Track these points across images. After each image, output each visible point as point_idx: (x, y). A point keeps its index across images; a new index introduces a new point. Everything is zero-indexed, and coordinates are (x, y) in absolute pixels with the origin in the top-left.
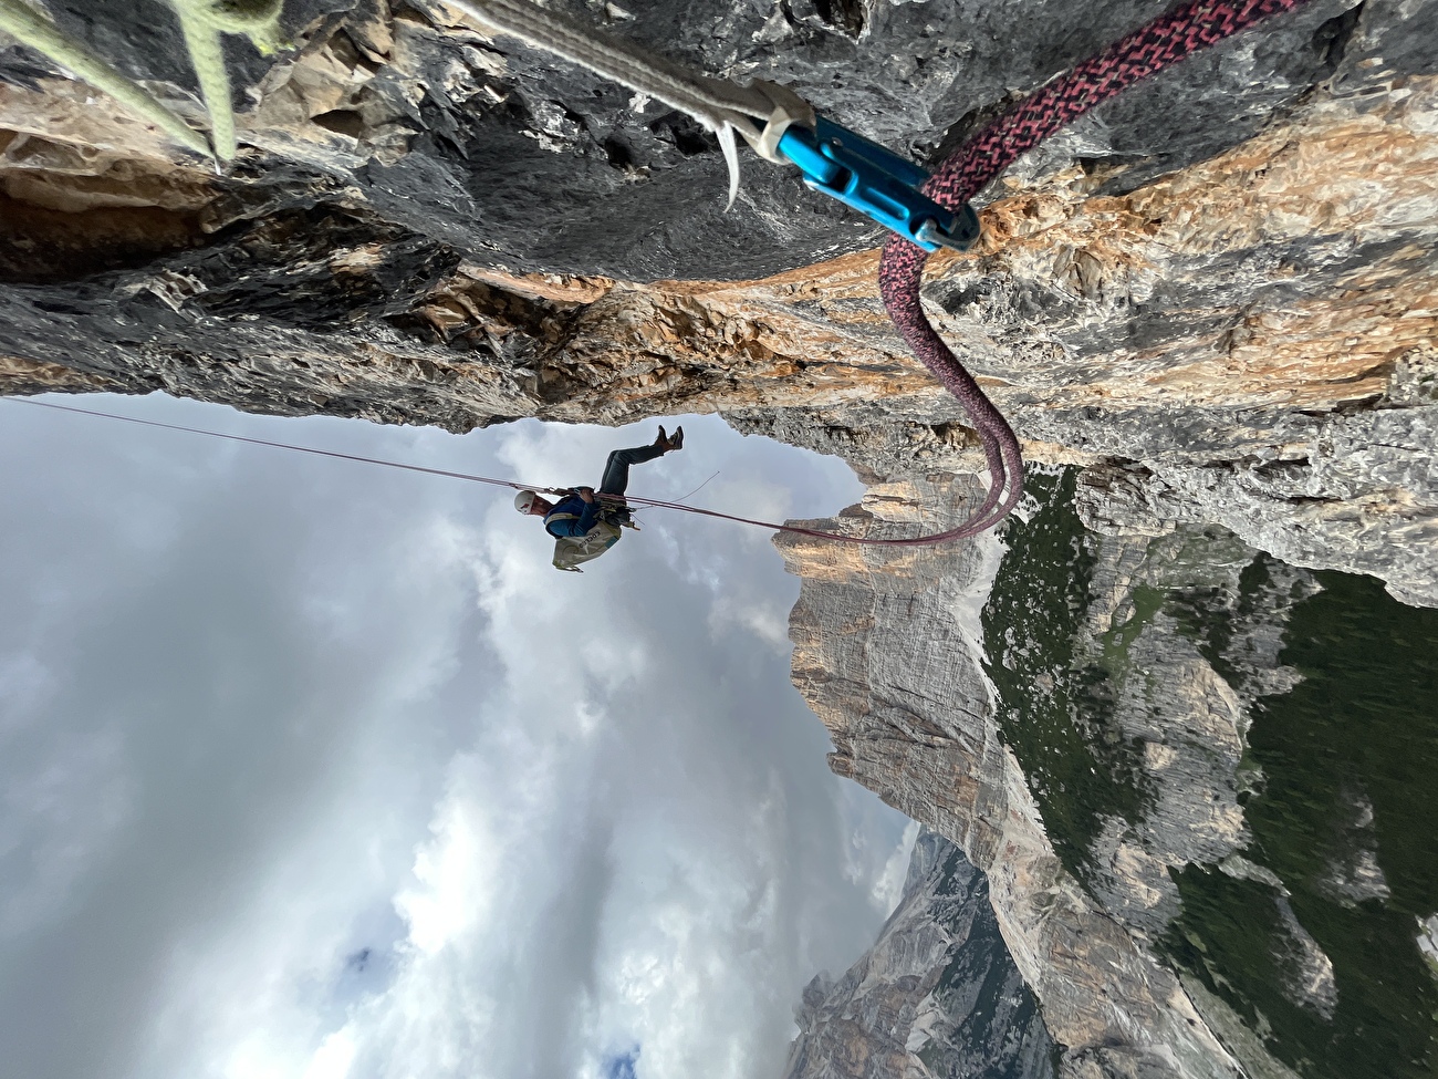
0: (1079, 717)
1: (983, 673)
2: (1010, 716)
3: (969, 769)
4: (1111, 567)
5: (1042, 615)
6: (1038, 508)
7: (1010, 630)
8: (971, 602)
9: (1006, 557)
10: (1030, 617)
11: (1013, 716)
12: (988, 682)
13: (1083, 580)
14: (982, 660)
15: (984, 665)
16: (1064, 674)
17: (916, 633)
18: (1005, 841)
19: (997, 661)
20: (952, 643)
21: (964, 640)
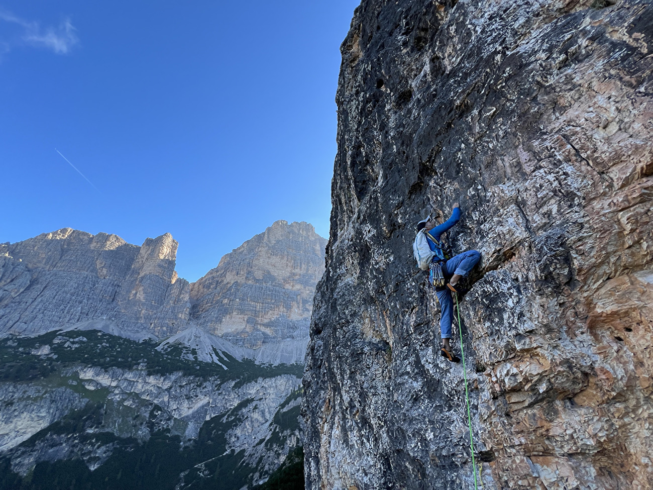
1: (49, 331)
2: (10, 342)
4: (125, 376)
5: (96, 349)
6: (163, 352)
7: (85, 339)
8: (106, 327)
9: (135, 341)
12: (42, 333)
15: (57, 331)
16: (50, 358)
19: (61, 335)
20: (77, 317)
21: (78, 323)
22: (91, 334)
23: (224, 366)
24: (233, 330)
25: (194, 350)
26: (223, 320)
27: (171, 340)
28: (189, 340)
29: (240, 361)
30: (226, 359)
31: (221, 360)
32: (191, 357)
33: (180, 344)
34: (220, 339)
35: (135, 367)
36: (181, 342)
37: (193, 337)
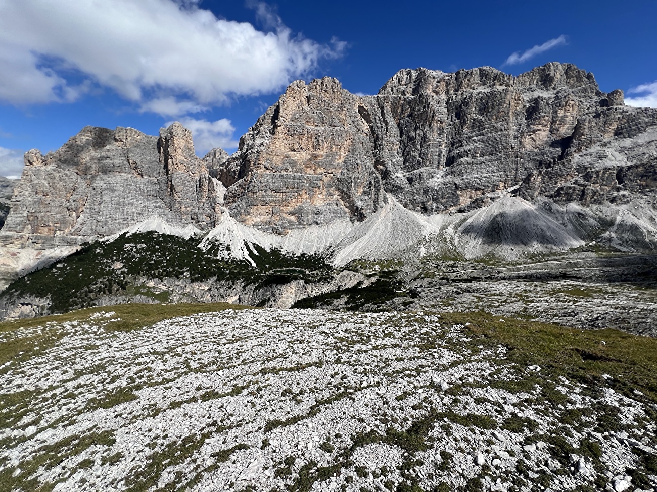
1: (121, 233)
2: (98, 249)
3: (60, 230)
4: (176, 283)
5: (152, 260)
6: (205, 251)
7: (144, 246)
8: (159, 225)
9: (183, 239)
10: (151, 255)
11: (98, 250)
12: (116, 236)
13: (169, 274)
14: (128, 232)
15: (125, 234)
17: (137, 200)
18: (19, 251)
19: (128, 240)
20: (136, 218)
21: (138, 223)
22: (148, 237)
23: (252, 262)
24: (261, 219)
25: (228, 245)
26: (251, 211)
27: (210, 236)
28: (224, 235)
29: (268, 251)
30: (255, 252)
31: (251, 254)
32: (225, 255)
33: (217, 240)
34: (252, 229)
35: (181, 276)
36: (218, 237)
37: (227, 232)
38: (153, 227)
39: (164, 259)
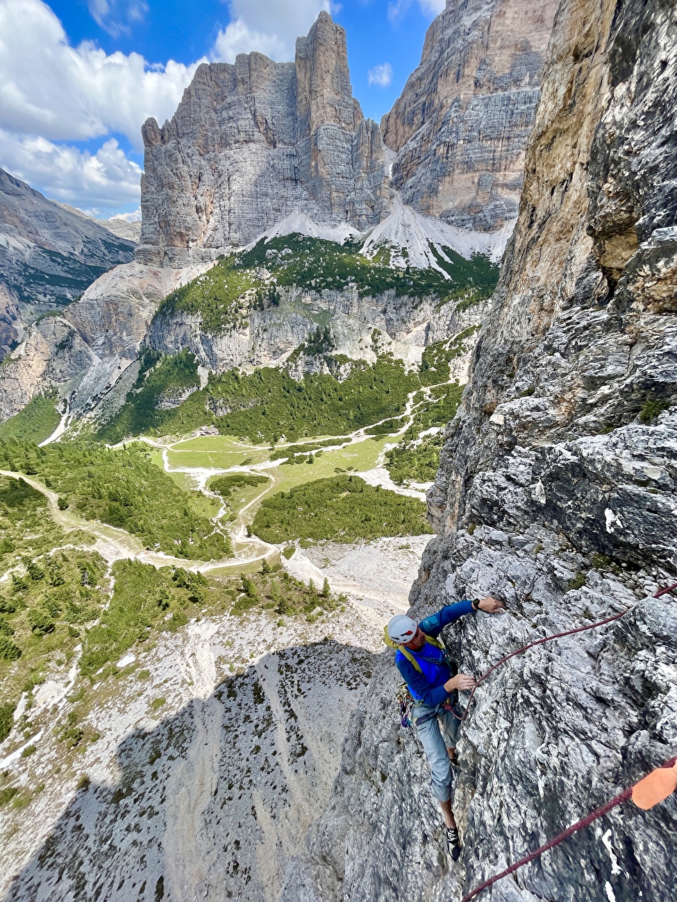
0: (250, 295)
1: (258, 240)
2: (236, 260)
3: (193, 241)
4: (339, 299)
5: (304, 267)
6: (369, 258)
7: (290, 251)
8: (303, 225)
9: (336, 243)
10: (301, 261)
11: (237, 262)
12: (253, 244)
13: (328, 286)
14: (266, 238)
15: (264, 239)
16: (272, 283)
17: (272, 187)
18: (160, 270)
19: (269, 247)
20: (272, 217)
21: (276, 224)
22: (292, 240)
23: (445, 273)
24: (456, 204)
25: (404, 249)
26: (440, 188)
27: (374, 237)
28: (397, 232)
29: (468, 258)
30: (447, 259)
31: (441, 262)
32: (402, 263)
33: (387, 241)
34: (438, 222)
35: (345, 288)
36: (387, 237)
37: (401, 228)
38: (296, 228)
39: (319, 266)
